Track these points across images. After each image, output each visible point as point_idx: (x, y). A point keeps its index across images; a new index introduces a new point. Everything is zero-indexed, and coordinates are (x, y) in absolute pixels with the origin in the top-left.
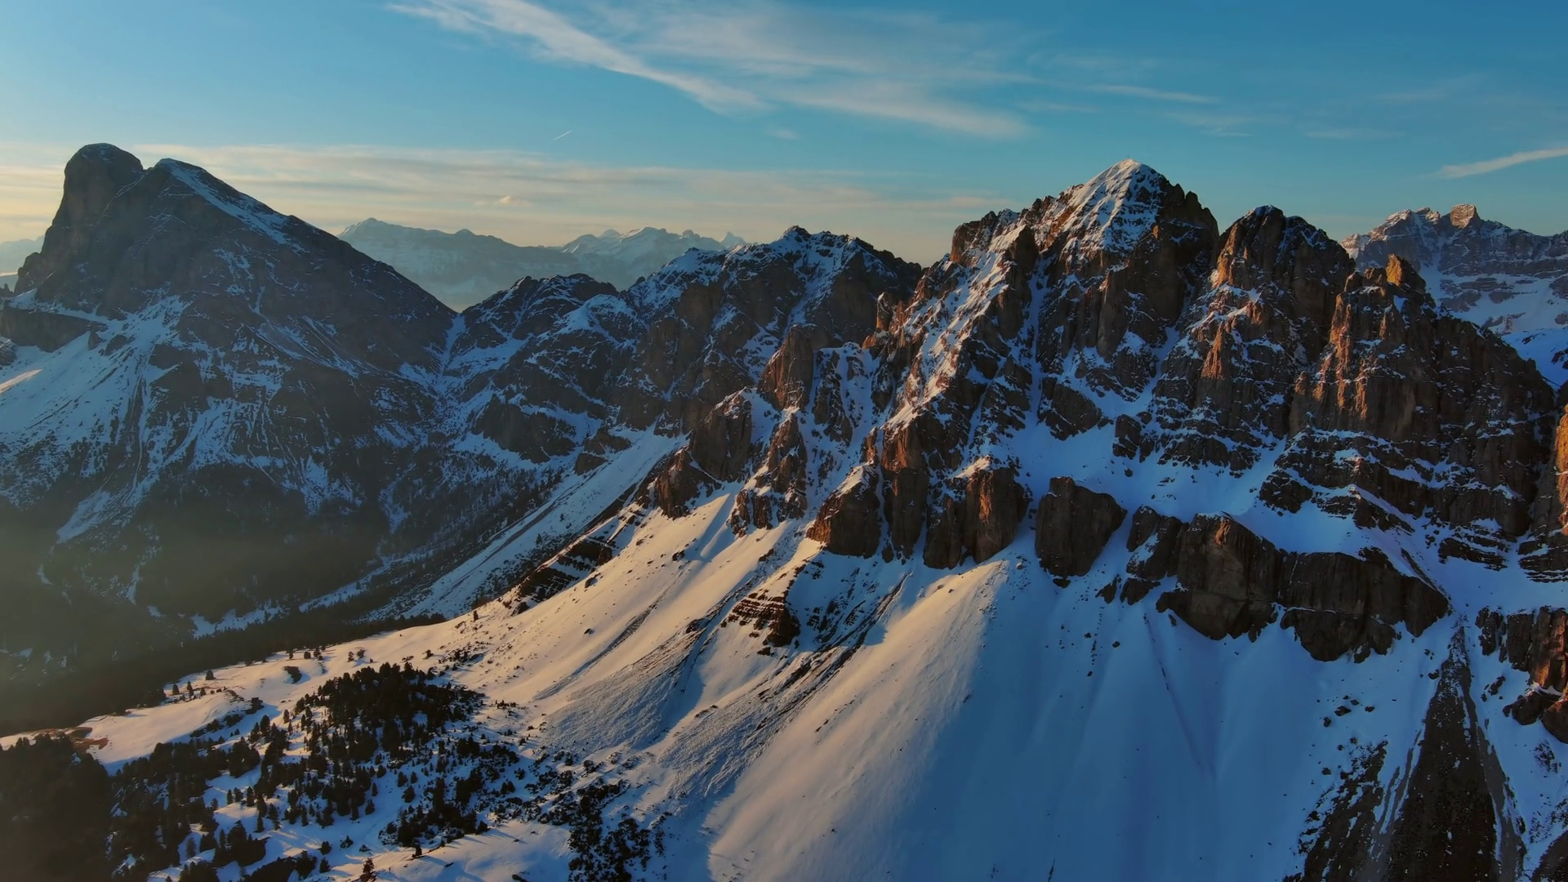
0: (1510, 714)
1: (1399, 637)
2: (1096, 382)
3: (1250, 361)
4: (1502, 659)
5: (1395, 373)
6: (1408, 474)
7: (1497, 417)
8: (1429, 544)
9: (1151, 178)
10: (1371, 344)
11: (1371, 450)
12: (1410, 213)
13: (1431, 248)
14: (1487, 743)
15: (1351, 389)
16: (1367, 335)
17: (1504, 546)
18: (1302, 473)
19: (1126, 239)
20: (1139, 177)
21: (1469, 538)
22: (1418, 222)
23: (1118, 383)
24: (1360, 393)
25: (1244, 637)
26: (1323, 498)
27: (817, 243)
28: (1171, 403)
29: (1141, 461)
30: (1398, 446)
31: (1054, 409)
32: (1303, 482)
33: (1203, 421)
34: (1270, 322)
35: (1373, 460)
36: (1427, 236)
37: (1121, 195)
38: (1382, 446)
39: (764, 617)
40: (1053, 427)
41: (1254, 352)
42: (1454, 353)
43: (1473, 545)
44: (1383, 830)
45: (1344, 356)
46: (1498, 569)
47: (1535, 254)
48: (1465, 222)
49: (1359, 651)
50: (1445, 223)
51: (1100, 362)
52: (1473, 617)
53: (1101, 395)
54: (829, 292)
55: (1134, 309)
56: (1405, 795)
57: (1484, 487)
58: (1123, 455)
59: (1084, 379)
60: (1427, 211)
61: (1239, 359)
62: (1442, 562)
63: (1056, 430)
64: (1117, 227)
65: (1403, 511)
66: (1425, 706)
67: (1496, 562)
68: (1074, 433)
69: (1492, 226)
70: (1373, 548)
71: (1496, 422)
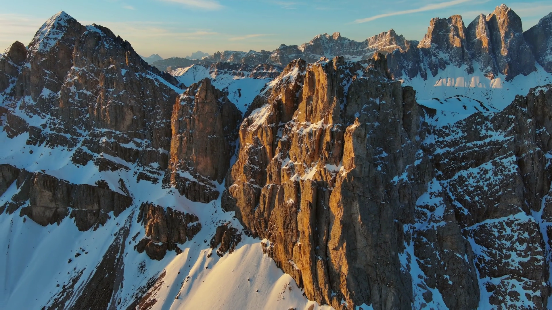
0: (136, 249)
1: (110, 218)
2: (29, 111)
3: (78, 99)
4: (142, 224)
5: (120, 103)
6: (130, 145)
7: (160, 119)
8: (134, 175)
9: (65, 19)
10: (111, 90)
11: (113, 136)
12: (321, 35)
13: (327, 47)
14: (123, 263)
15: (105, 110)
16: (110, 86)
17: (160, 173)
18: (89, 148)
19: (49, 46)
20: (59, 19)
21: (147, 171)
22: (323, 38)
23: (39, 111)
24: (108, 112)
25: (56, 223)
26: (96, 158)
28: (54, 119)
29: (39, 146)
30: (125, 134)
31: (10, 125)
32: (89, 152)
33: (58, 127)
34: (86, 82)
35: (113, 140)
36: (326, 43)
37: (51, 27)
38: (118, 134)
40: (8, 133)
41: (80, 95)
42: (148, 93)
43: (149, 174)
45: (103, 96)
46: (156, 184)
47: (357, 48)
48: (337, 38)
49: (95, 226)
50: (331, 38)
51: (32, 102)
53: (31, 117)
55: (47, 78)
57: (154, 149)
58: (31, 144)
59: (24, 111)
60: (326, 34)
61: (74, 100)
62: (138, 182)
63: (9, 134)
64: (45, 41)
65: (127, 161)
67: (155, 181)
68: (17, 135)
69: (345, 39)
70: (102, 181)
71: (160, 121)
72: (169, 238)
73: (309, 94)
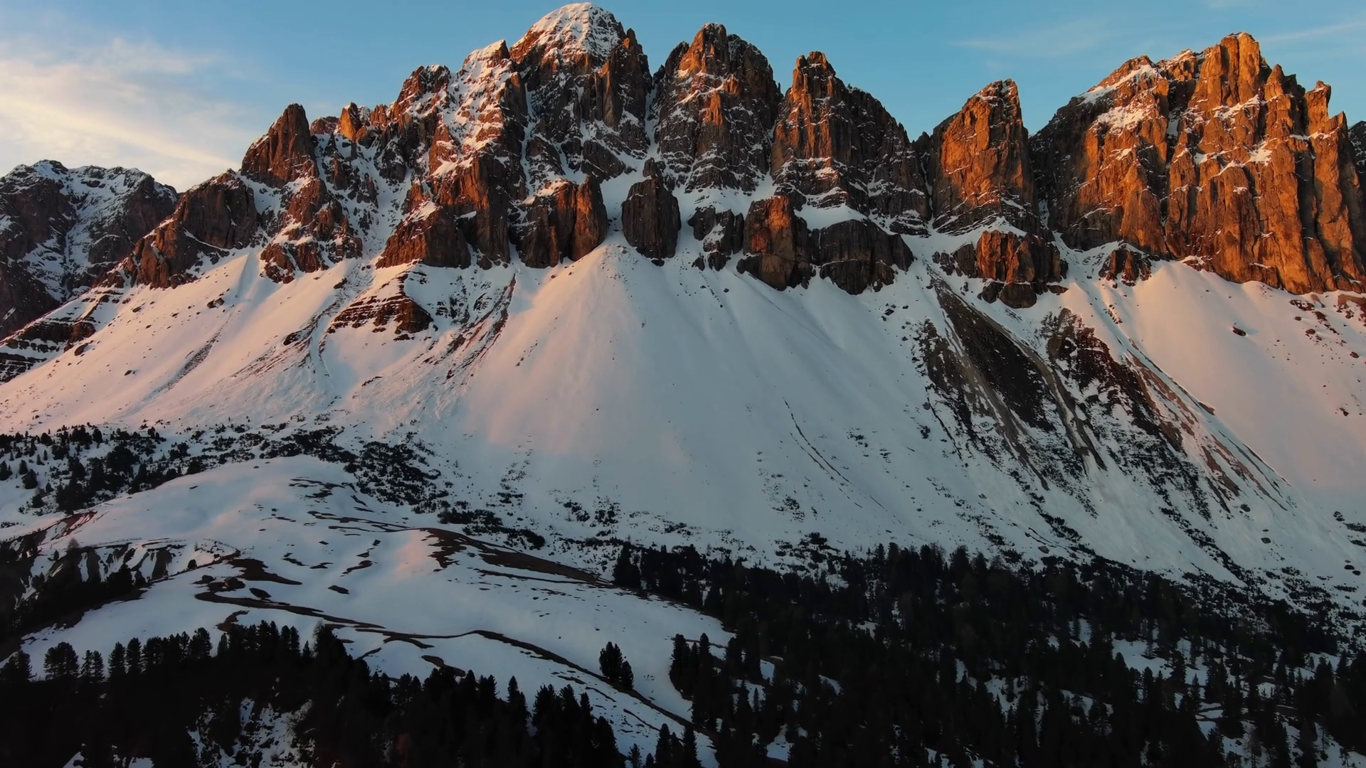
0: (982, 298)
1: (897, 273)
2: (612, 144)
3: (735, 120)
4: (960, 275)
5: (843, 118)
6: (858, 186)
7: (900, 150)
9: (603, 14)
10: (824, 100)
14: (982, 313)
15: (817, 129)
16: (819, 93)
17: (925, 224)
18: (796, 185)
19: (601, 49)
21: (905, 221)
23: (627, 146)
24: (825, 131)
25: (799, 287)
26: (815, 200)
27: (79, 176)
28: (677, 155)
30: (849, 169)
31: (587, 161)
32: (799, 192)
33: (716, 158)
34: (742, 94)
37: (584, 21)
39: (382, 317)
40: (590, 174)
41: (736, 115)
42: (865, 113)
43: (909, 225)
44: (961, 355)
45: (808, 107)
46: (926, 237)
49: (876, 284)
51: (610, 130)
52: (930, 260)
53: (619, 153)
54: (122, 210)
55: (625, 95)
56: (960, 340)
57: (905, 191)
63: (594, 174)
64: (591, 41)
66: (936, 302)
67: (924, 233)
68: (608, 177)
72: (1038, 274)
73: (1222, 73)
